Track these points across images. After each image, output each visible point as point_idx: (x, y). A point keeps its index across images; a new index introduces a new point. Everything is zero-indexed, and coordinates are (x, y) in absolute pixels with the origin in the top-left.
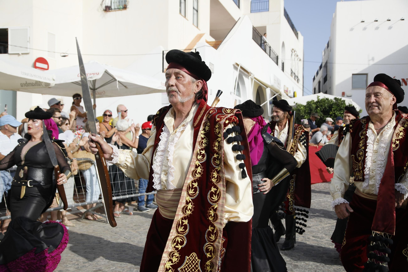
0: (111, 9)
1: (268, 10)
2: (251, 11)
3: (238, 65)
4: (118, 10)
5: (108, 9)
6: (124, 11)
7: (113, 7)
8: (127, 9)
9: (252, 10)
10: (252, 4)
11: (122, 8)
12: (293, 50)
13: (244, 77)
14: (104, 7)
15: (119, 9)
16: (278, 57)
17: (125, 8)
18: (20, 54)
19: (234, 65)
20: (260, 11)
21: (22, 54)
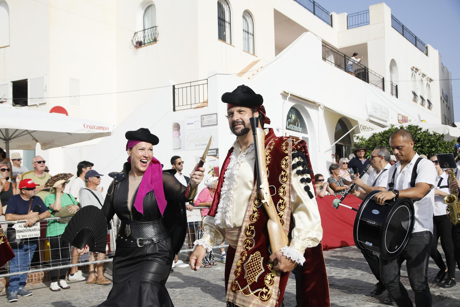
0: (145, 44)
1: (367, 23)
2: (348, 27)
3: (288, 94)
4: (148, 45)
5: (140, 44)
6: (154, 46)
7: (146, 42)
8: (157, 42)
9: (349, 25)
10: (348, 18)
11: (153, 41)
12: (414, 68)
13: (307, 109)
14: (135, 44)
15: (150, 43)
16: (383, 79)
17: (155, 40)
18: (38, 105)
19: (281, 94)
20: (358, 25)
21: (40, 104)
